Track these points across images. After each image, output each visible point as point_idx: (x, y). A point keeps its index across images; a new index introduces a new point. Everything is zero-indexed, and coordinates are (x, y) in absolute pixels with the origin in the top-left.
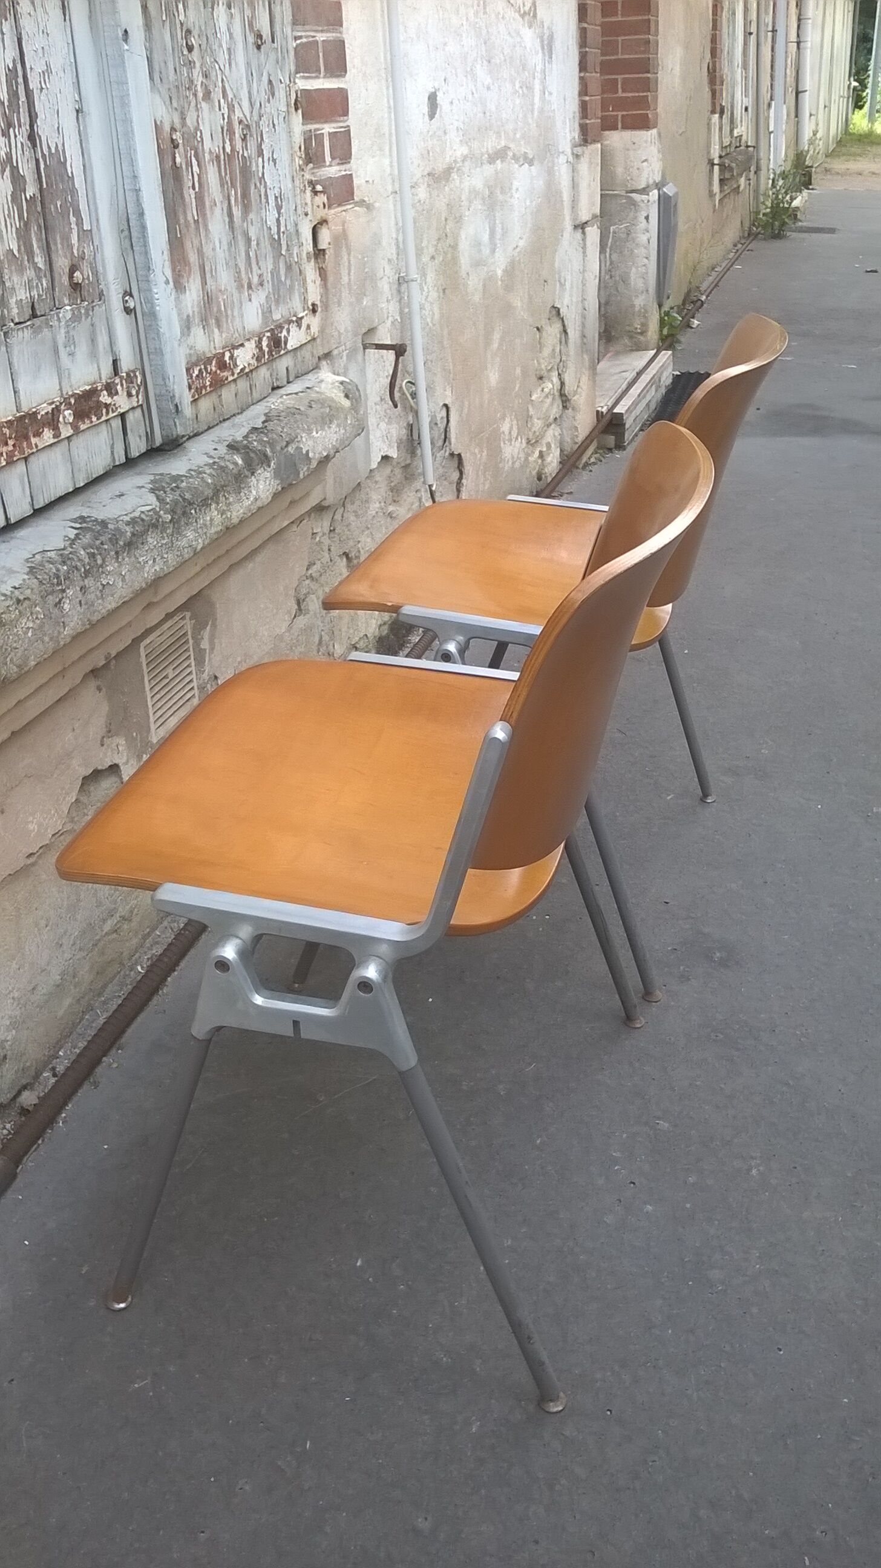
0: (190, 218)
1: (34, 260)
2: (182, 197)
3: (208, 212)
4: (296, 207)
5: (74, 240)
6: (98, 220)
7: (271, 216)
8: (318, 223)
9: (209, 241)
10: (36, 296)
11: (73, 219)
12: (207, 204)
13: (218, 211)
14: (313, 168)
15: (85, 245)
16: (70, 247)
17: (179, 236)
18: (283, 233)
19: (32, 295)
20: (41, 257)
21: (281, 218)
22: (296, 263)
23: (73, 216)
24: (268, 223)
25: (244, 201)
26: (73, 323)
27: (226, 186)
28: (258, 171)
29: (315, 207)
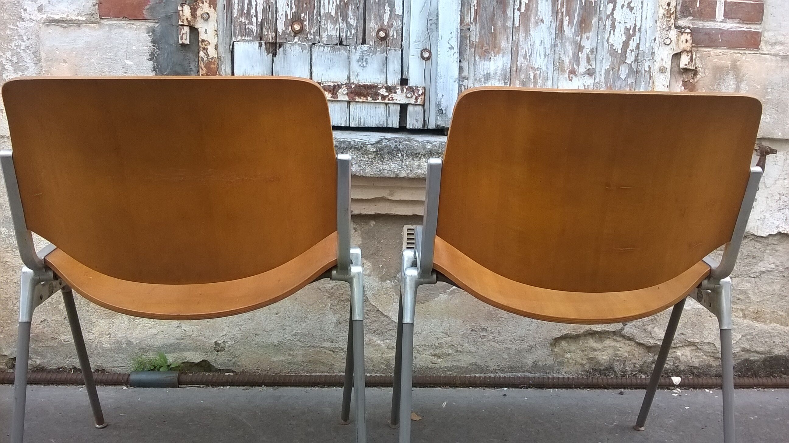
0: (509, 24)
1: (347, 21)
2: (504, 12)
3: (532, 25)
4: (655, 38)
5: (386, 17)
6: (409, 12)
7: (618, 40)
8: (681, 52)
9: (527, 40)
10: (344, 36)
11: (387, 8)
12: (532, 19)
13: (544, 26)
14: (693, 20)
15: (395, 21)
16: (382, 20)
17: (493, 31)
18: (632, 51)
19: (341, 34)
20: (354, 20)
21: (631, 42)
22: (645, 71)
23: (388, 6)
24: (611, 41)
25: (581, 26)
26: (368, 53)
27: (560, 14)
28: (606, 11)
29: (680, 42)
